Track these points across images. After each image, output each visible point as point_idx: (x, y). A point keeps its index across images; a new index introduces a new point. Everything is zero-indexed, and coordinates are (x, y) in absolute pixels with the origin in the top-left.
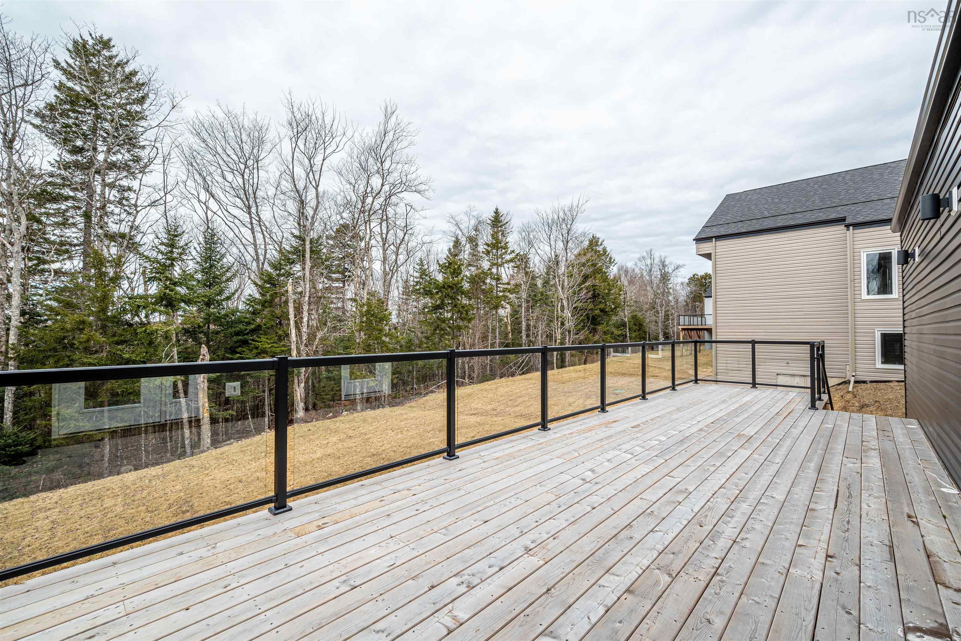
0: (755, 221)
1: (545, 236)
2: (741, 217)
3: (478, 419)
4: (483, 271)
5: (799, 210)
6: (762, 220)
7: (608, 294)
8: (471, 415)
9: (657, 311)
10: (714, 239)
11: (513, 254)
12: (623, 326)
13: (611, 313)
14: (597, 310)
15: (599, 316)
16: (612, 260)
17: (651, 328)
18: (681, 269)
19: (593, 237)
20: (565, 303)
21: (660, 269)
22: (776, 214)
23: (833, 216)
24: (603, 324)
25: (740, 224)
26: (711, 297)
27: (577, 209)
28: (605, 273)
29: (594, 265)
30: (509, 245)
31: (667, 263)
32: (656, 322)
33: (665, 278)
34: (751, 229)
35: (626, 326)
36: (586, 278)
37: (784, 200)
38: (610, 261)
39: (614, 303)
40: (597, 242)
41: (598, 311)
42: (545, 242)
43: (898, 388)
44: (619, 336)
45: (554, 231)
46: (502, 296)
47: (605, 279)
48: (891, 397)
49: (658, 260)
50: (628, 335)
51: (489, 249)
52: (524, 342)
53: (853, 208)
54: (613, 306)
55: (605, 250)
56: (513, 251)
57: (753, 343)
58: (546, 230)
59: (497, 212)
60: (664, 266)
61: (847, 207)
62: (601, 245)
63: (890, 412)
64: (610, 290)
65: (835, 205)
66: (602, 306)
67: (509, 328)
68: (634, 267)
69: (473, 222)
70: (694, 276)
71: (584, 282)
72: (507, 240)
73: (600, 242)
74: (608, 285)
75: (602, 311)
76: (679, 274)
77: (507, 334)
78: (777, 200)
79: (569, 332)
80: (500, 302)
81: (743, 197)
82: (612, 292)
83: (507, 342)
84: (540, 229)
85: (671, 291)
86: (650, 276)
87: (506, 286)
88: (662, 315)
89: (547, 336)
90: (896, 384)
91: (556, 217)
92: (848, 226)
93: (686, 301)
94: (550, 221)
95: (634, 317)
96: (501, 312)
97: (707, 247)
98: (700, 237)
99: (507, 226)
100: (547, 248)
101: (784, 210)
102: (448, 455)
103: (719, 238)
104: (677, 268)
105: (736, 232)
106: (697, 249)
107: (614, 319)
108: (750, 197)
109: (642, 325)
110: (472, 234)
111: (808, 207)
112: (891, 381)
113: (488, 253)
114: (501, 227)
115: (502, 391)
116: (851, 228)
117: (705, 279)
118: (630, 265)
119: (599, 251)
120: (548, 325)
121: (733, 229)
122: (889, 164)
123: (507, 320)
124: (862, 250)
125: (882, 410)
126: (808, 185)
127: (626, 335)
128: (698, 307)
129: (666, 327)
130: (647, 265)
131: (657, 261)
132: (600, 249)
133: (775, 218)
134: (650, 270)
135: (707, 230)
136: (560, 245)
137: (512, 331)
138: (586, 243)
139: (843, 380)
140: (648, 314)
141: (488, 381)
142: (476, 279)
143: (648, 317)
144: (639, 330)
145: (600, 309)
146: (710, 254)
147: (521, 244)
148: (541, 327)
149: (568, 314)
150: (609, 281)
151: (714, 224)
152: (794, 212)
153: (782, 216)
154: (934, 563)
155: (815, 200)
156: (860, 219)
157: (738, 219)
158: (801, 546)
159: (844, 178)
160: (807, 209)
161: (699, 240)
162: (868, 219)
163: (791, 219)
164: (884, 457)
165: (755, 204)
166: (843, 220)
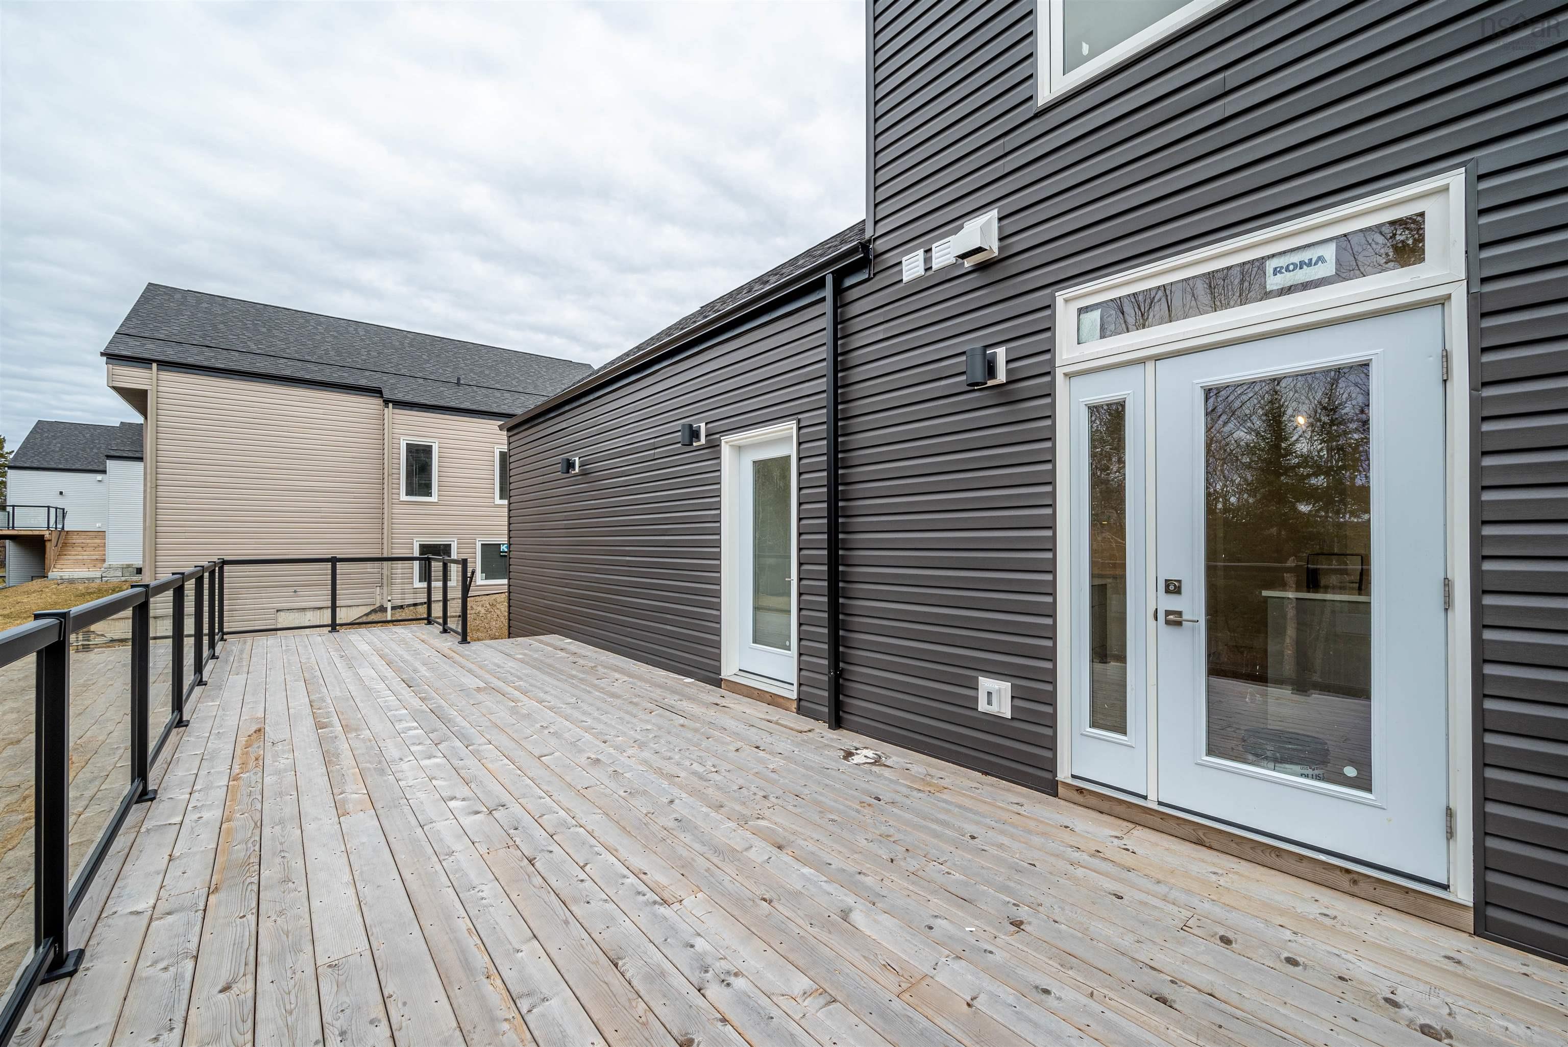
0: (237, 354)
2: (202, 337)
5: (308, 358)
10: (154, 365)
22: (272, 354)
23: (364, 382)
37: (276, 333)
53: (385, 378)
61: (378, 375)
65: (359, 366)
92: (386, 402)
97: (135, 377)
98: (115, 352)
101: (284, 350)
103: (165, 365)
105: (205, 364)
106: (111, 376)
111: (320, 357)
116: (390, 405)
121: (197, 358)
124: (402, 437)
139: (372, 608)
146: (144, 391)
151: (142, 335)
152: (301, 358)
153: (285, 360)
154: (777, 723)
155: (327, 350)
156: (400, 396)
157: (197, 339)
158: (737, 750)
159: (356, 330)
160: (321, 361)
161: (111, 356)
162: (408, 398)
163: (303, 369)
164: (615, 671)
165: (223, 323)
166: (376, 392)
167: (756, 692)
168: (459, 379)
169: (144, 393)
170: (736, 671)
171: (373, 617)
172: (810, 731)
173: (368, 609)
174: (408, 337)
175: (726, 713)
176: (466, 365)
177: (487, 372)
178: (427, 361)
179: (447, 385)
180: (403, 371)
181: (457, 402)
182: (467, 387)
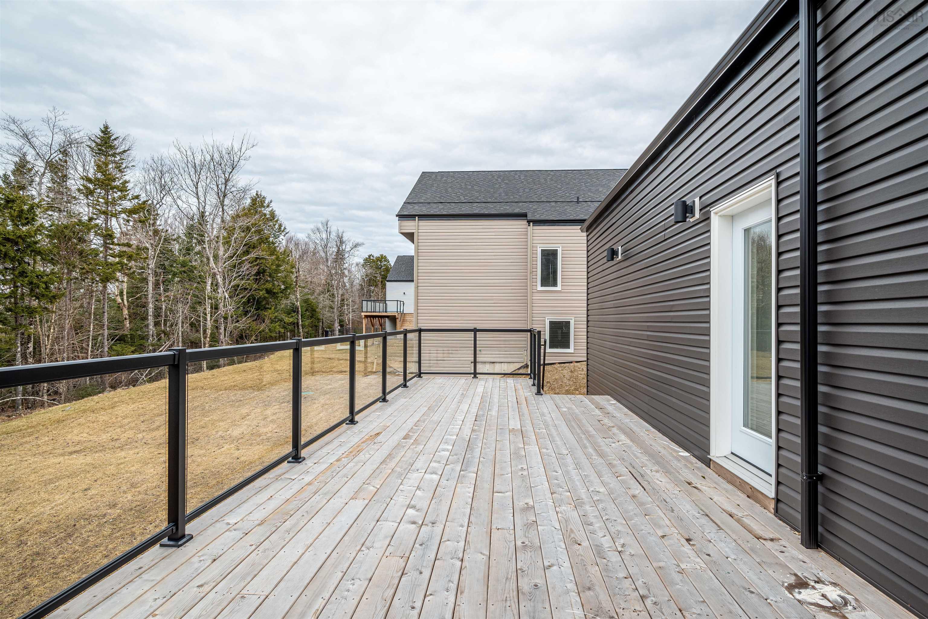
0: (453, 204)
1: (189, 181)
2: (440, 198)
3: (89, 459)
4: (80, 221)
5: (489, 200)
6: (460, 204)
7: (277, 271)
8: (71, 453)
9: (333, 295)
10: (417, 218)
11: (136, 201)
12: (294, 312)
13: (280, 295)
14: (261, 290)
15: (265, 298)
16: (283, 228)
17: (325, 314)
18: (360, 248)
19: (257, 194)
20: (220, 280)
21: (337, 245)
22: (471, 201)
23: (517, 211)
24: (270, 309)
25: (441, 206)
26: (413, 281)
27: (239, 153)
28: (273, 243)
29: (259, 232)
30: (130, 186)
31: (344, 239)
32: (331, 308)
33: (340, 256)
34: (451, 212)
35: (298, 312)
36: (249, 247)
37: (475, 187)
38: (280, 228)
39: (284, 283)
40: (263, 202)
41: (264, 292)
42: (188, 190)
43: (561, 369)
44: (288, 324)
45: (203, 177)
46: (118, 263)
47: (273, 251)
48: (557, 377)
49: (335, 234)
50: (300, 323)
51: (91, 186)
52: (151, 333)
53: (531, 206)
54: (283, 287)
55: (273, 214)
56: (137, 197)
57: (475, 331)
58: (191, 173)
59: (106, 131)
60: (342, 242)
61: (527, 204)
62: (268, 206)
63: (557, 391)
64: (278, 266)
65: (516, 200)
66: (269, 286)
67: (126, 312)
68: (307, 240)
69: (59, 138)
70: (369, 256)
71: (247, 252)
72: (127, 178)
73: (267, 202)
74: (278, 259)
75: (268, 291)
76: (358, 253)
77: (121, 322)
78: (470, 187)
79: (226, 318)
80: (114, 272)
81: (439, 178)
82: (282, 268)
83: (121, 333)
84: (182, 172)
85: (346, 272)
86: (326, 253)
87: (125, 249)
88: (338, 299)
89: (192, 325)
90: (559, 365)
91: (208, 158)
92: (529, 222)
93: (361, 285)
94: (197, 163)
95: (306, 301)
96: (112, 288)
97: (410, 226)
98: (402, 213)
99: (124, 156)
100: (193, 201)
101: (477, 198)
102: (169, 539)
103: (422, 217)
104: (355, 246)
105: (438, 213)
106: (400, 226)
107: (284, 303)
108: (445, 178)
109: (315, 311)
110: (57, 158)
111: (496, 199)
112: (554, 364)
113: (89, 193)
114: (114, 155)
115: (122, 410)
116: (531, 224)
117: (381, 261)
118: (302, 237)
119: (265, 215)
120: (193, 309)
121: (435, 210)
122: (549, 172)
123: (122, 300)
124: (539, 246)
125: (552, 389)
126: (493, 177)
127: (298, 323)
128: (373, 292)
129: (341, 314)
130: (322, 239)
131: (333, 235)
132: (267, 211)
133: (470, 204)
134: (326, 246)
135: (409, 206)
136: (212, 199)
137: (130, 316)
138: (248, 202)
139: (522, 364)
140: (321, 298)
141: (90, 395)
142: (67, 232)
143: (323, 301)
144: (312, 317)
145: (267, 290)
146: (413, 233)
147: (148, 187)
148: (182, 310)
149: (223, 293)
150: (279, 254)
151: (415, 202)
152: (486, 201)
153: (477, 204)
154: (739, 521)
155: (501, 193)
156: (537, 217)
157: (438, 199)
158: (663, 537)
159: (519, 176)
160: (496, 201)
161: (401, 216)
162: (543, 218)
163: (485, 208)
164: (625, 433)
165: (451, 187)
166: (522, 216)
167: (738, 480)
168: (578, 198)
169: (413, 234)
170: (727, 453)
171: (522, 371)
172: (772, 540)
173: (518, 366)
174: (551, 175)
175: (690, 495)
176: (586, 187)
177: (601, 189)
178: (560, 189)
179: (570, 204)
180: (543, 200)
181: (575, 215)
182: (584, 203)
